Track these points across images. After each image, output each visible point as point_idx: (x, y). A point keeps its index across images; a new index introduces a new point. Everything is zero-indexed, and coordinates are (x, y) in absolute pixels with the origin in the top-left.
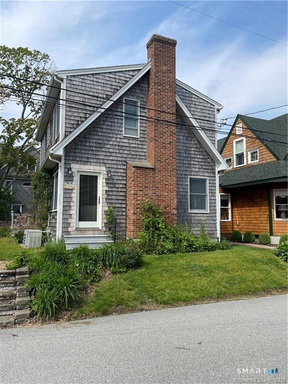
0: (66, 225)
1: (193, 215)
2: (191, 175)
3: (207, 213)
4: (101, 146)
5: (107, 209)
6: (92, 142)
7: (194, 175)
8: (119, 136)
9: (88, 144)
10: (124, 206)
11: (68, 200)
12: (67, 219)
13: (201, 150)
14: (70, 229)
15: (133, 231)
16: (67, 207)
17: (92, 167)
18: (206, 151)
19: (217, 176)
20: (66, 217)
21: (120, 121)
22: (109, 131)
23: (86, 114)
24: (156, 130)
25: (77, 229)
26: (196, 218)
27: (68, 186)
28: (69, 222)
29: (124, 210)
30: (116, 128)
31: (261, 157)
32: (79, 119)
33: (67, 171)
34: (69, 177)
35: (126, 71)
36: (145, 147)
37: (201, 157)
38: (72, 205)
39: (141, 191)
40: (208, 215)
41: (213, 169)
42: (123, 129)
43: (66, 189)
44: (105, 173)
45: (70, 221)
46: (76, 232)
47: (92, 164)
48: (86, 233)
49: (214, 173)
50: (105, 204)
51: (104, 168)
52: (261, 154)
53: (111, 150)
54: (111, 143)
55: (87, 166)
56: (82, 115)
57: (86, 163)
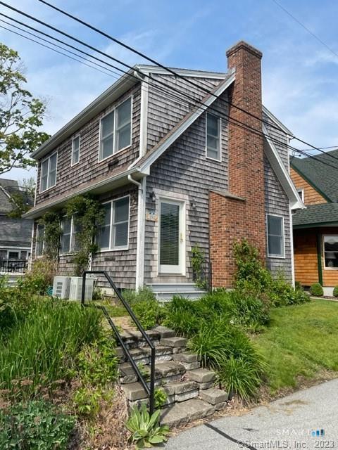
0: (148, 269)
1: (272, 260)
2: (269, 212)
3: (284, 259)
4: (183, 168)
5: (190, 249)
6: (175, 162)
7: (272, 213)
8: (201, 158)
9: (170, 164)
10: (207, 246)
11: (150, 235)
12: (149, 260)
13: (277, 183)
14: (152, 275)
15: (227, 279)
16: (148, 246)
17: (175, 195)
18: (280, 186)
19: (291, 215)
20: (148, 258)
21: (202, 139)
22: (191, 150)
23: (169, 125)
24: (245, 154)
25: (161, 276)
26: (274, 264)
27: (150, 217)
28: (151, 265)
29: (207, 251)
30: (199, 147)
31: (306, 198)
32: (161, 130)
33: (149, 197)
34: (150, 206)
35: (208, 79)
36: (226, 174)
37: (277, 192)
38: (154, 242)
39: (233, 228)
40: (284, 261)
41: (287, 207)
42: (206, 150)
43: (148, 221)
44: (188, 203)
45: (152, 263)
46: (159, 279)
47: (175, 190)
48: (169, 280)
49: (288, 211)
50: (189, 243)
51: (187, 197)
52: (306, 195)
53: (194, 175)
54: (194, 165)
55: (170, 193)
56: (165, 126)
57: (169, 188)
